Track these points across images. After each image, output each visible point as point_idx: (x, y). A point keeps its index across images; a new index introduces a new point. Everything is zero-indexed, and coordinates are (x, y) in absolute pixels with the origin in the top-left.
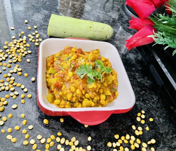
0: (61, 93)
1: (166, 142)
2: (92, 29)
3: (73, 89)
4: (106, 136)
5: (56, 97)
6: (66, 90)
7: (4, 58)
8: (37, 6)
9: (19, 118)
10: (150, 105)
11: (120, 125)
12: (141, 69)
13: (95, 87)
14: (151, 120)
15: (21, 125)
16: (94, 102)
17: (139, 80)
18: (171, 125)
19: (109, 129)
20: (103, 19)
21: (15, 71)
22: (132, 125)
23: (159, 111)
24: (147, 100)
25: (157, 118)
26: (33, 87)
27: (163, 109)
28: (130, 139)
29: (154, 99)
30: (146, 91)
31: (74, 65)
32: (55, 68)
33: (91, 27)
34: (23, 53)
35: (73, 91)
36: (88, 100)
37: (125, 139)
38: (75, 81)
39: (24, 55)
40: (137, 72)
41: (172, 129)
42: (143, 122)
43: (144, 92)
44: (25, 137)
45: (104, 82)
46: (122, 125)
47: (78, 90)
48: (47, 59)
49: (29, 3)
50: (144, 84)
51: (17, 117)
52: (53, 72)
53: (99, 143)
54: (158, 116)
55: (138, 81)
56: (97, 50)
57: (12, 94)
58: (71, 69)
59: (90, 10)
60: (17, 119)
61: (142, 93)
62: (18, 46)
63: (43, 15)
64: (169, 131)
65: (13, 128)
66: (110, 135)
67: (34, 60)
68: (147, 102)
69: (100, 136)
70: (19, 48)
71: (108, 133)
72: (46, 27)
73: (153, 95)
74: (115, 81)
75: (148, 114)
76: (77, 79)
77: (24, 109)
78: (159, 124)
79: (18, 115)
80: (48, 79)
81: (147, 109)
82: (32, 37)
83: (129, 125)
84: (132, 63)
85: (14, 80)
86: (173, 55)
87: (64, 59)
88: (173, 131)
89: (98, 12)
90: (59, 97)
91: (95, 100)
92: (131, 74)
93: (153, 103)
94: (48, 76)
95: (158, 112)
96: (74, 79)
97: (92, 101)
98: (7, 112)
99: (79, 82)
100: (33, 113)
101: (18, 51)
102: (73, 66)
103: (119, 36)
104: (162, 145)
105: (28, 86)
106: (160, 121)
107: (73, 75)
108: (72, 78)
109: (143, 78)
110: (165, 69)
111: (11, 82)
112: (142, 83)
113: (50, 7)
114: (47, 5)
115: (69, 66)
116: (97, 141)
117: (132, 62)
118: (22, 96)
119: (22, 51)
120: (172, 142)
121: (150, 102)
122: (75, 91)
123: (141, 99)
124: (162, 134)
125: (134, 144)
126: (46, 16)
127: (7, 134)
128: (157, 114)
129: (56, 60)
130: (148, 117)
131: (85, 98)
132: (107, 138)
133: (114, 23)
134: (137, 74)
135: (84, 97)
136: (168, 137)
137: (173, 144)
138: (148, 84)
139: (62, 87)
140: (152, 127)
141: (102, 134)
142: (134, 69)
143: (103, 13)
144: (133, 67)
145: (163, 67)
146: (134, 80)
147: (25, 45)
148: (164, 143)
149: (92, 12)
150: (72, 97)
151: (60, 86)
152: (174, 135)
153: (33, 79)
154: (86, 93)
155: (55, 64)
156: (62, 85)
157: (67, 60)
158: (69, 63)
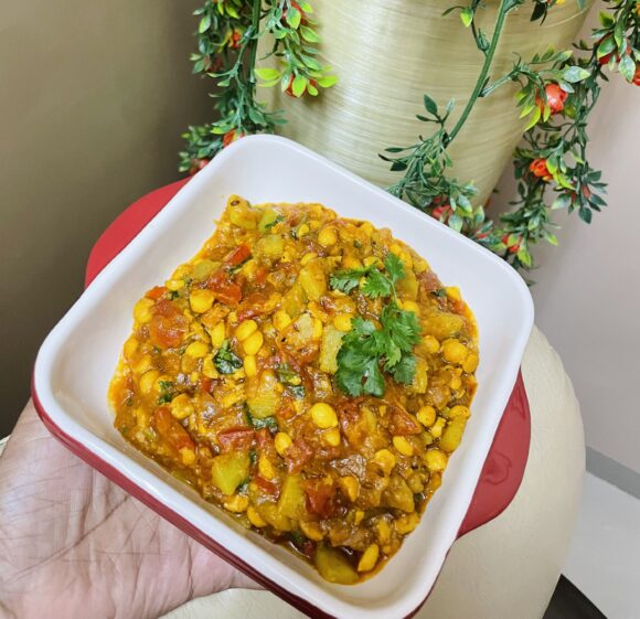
0: (358, 517)
58: (299, 390)
87: (211, 375)
96: (352, 421)
108: (344, 422)
115: (280, 388)
155: (203, 431)
156: (336, 483)
157: (226, 368)
158: (268, 378)
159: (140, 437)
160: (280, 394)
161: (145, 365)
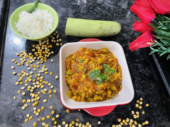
0: (77, 92)
1: (157, 122)
2: (102, 29)
3: (86, 89)
4: (111, 120)
5: (74, 94)
6: (81, 90)
7: (33, 60)
8: (55, 4)
9: (49, 109)
10: (148, 92)
11: (123, 111)
12: (143, 60)
13: (103, 86)
14: (147, 105)
15: (51, 114)
16: (102, 97)
17: (141, 71)
18: (163, 109)
19: (114, 114)
20: (113, 11)
21: (43, 71)
22: (132, 110)
23: (155, 97)
24: (146, 88)
25: (152, 103)
26: (57, 84)
27: (158, 95)
28: (129, 121)
29: (151, 87)
30: (146, 80)
31: (86, 68)
32: (72, 70)
33: (101, 28)
34: (47, 54)
35: (86, 91)
36: (98, 96)
37: (126, 121)
38: (87, 82)
39: (48, 56)
40: (140, 63)
41: (163, 112)
42: (140, 107)
43: (144, 81)
44: (54, 123)
45: (111, 78)
46: (124, 111)
47: (90, 90)
48: (66, 61)
49: (48, 2)
50: (145, 74)
51: (47, 109)
52: (71, 74)
53: (106, 125)
54: (153, 101)
55: (139, 72)
56: (106, 49)
57: (42, 91)
58: (85, 71)
59: (101, 2)
60: (47, 110)
61: (142, 82)
62: (43, 48)
63: (61, 13)
64: (161, 113)
65: (45, 117)
66: (114, 118)
67: (56, 59)
68: (146, 90)
69: (107, 120)
70: (44, 50)
71: (113, 117)
72: (64, 26)
73: (151, 84)
74: (120, 77)
75: (146, 100)
76: (89, 80)
77: (52, 102)
78: (153, 108)
79: (48, 107)
80: (67, 79)
81: (145, 96)
82: (54, 38)
83: (130, 110)
84: (136, 55)
85: (43, 79)
86: (167, 60)
87: (79, 61)
88: (164, 113)
89: (109, 3)
90: (76, 94)
91: (103, 96)
92: (135, 65)
93: (150, 90)
94: (67, 76)
95: (153, 98)
96: (86, 81)
97: (101, 96)
98: (40, 105)
99: (91, 83)
100: (58, 105)
101: (43, 53)
102: (85, 70)
103: (127, 28)
104: (153, 125)
105: (53, 83)
106: (154, 106)
107: (86, 77)
108: (85, 80)
109: (145, 68)
110: (161, 69)
111: (41, 81)
112: (143, 73)
113: (66, 4)
114: (64, 1)
115: (83, 69)
116: (105, 124)
117: (136, 53)
118: (50, 92)
119: (47, 52)
120: (162, 122)
121: (148, 90)
122: (88, 90)
123: (141, 88)
124: (155, 116)
125: (132, 125)
126: (63, 14)
127: (42, 122)
128: (153, 100)
129: (73, 62)
130: (145, 103)
131: (96, 94)
132: (112, 121)
133: (123, 14)
134: (140, 65)
135: (94, 94)
136: (159, 118)
137: (163, 123)
138: (148, 74)
139: (78, 86)
140: (147, 110)
141: (109, 118)
142: (137, 60)
143: (113, 4)
144: (137, 59)
145: (159, 68)
146: (136, 71)
147: (48, 47)
148: (156, 123)
149: (103, 5)
150: (86, 95)
151: (77, 86)
152: (164, 116)
153: (57, 77)
154: (96, 90)
155: (72, 66)
156: (78, 85)
157: (81, 62)
158: (83, 66)
159: (67, 61)
160: (82, 69)
161: (75, 55)
